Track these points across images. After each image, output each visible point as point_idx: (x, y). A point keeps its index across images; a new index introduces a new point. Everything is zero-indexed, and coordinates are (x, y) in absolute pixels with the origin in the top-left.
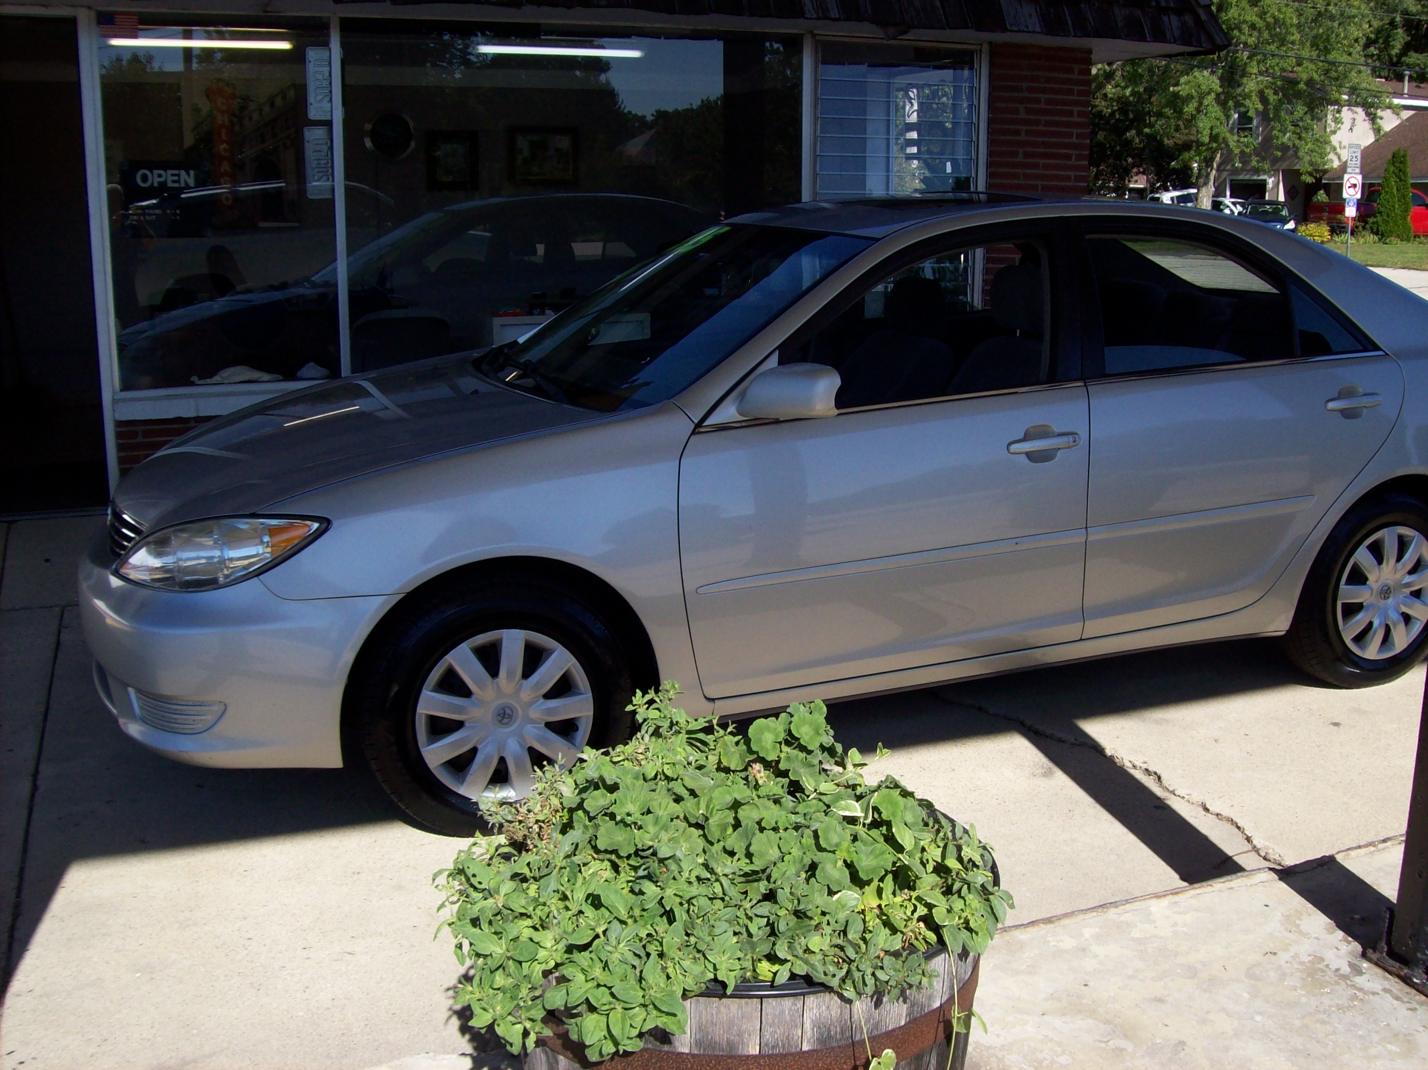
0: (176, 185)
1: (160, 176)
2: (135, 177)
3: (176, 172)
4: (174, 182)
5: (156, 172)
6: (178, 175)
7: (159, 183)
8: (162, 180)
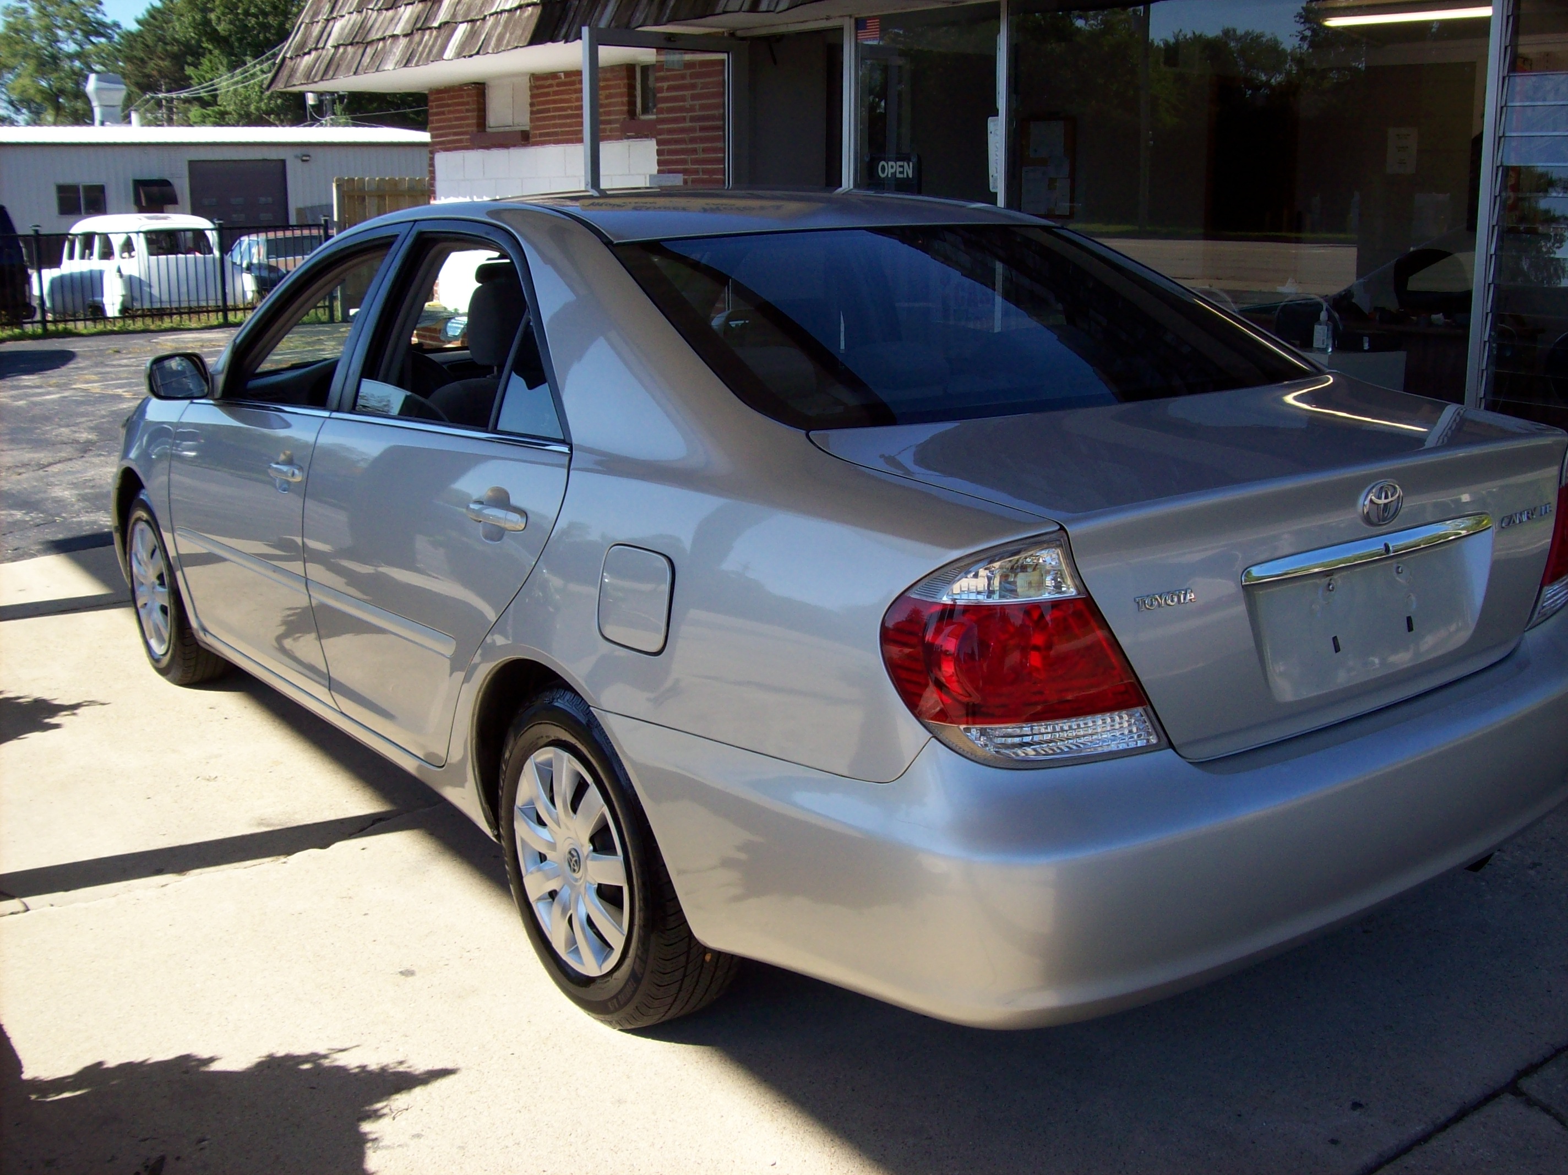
0: (901, 176)
1: (892, 167)
2: (878, 164)
3: (901, 163)
4: (901, 173)
5: (891, 163)
6: (903, 167)
7: (892, 174)
8: (893, 171)
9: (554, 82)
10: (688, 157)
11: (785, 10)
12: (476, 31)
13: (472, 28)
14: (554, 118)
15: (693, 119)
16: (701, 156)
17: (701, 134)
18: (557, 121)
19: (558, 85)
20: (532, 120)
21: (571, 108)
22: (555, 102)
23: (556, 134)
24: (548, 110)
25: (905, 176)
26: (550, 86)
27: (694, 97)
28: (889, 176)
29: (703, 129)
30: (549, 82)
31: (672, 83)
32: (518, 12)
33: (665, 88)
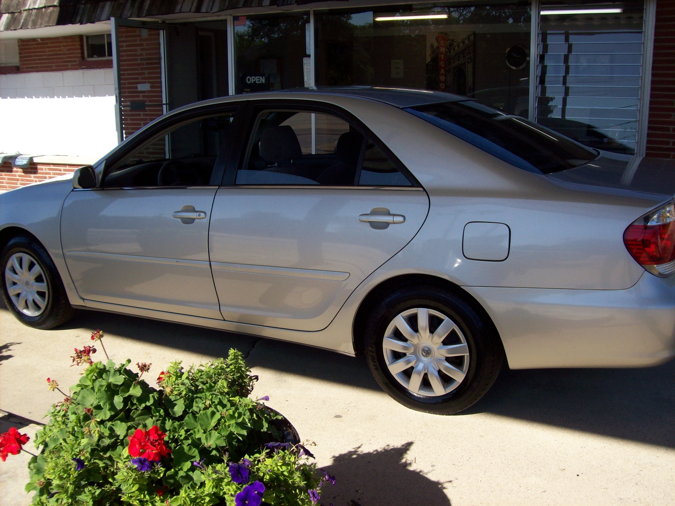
0: (259, 82)
1: (254, 79)
2: (246, 78)
3: (259, 77)
4: (258, 81)
5: (253, 77)
6: (260, 79)
7: (254, 82)
8: (254, 80)
9: (34, 43)
10: (140, 77)
11: (216, 12)
12: (15, 18)
13: (12, 17)
14: (35, 60)
15: (141, 60)
16: (147, 76)
17: (146, 66)
18: (37, 61)
19: (37, 44)
20: (21, 61)
21: (45, 55)
22: (35, 52)
23: (37, 67)
24: (31, 56)
25: (261, 82)
26: (33, 45)
27: (142, 50)
28: (252, 82)
29: (147, 64)
30: (32, 43)
31: (128, 43)
32: (44, 9)
33: (125, 45)
